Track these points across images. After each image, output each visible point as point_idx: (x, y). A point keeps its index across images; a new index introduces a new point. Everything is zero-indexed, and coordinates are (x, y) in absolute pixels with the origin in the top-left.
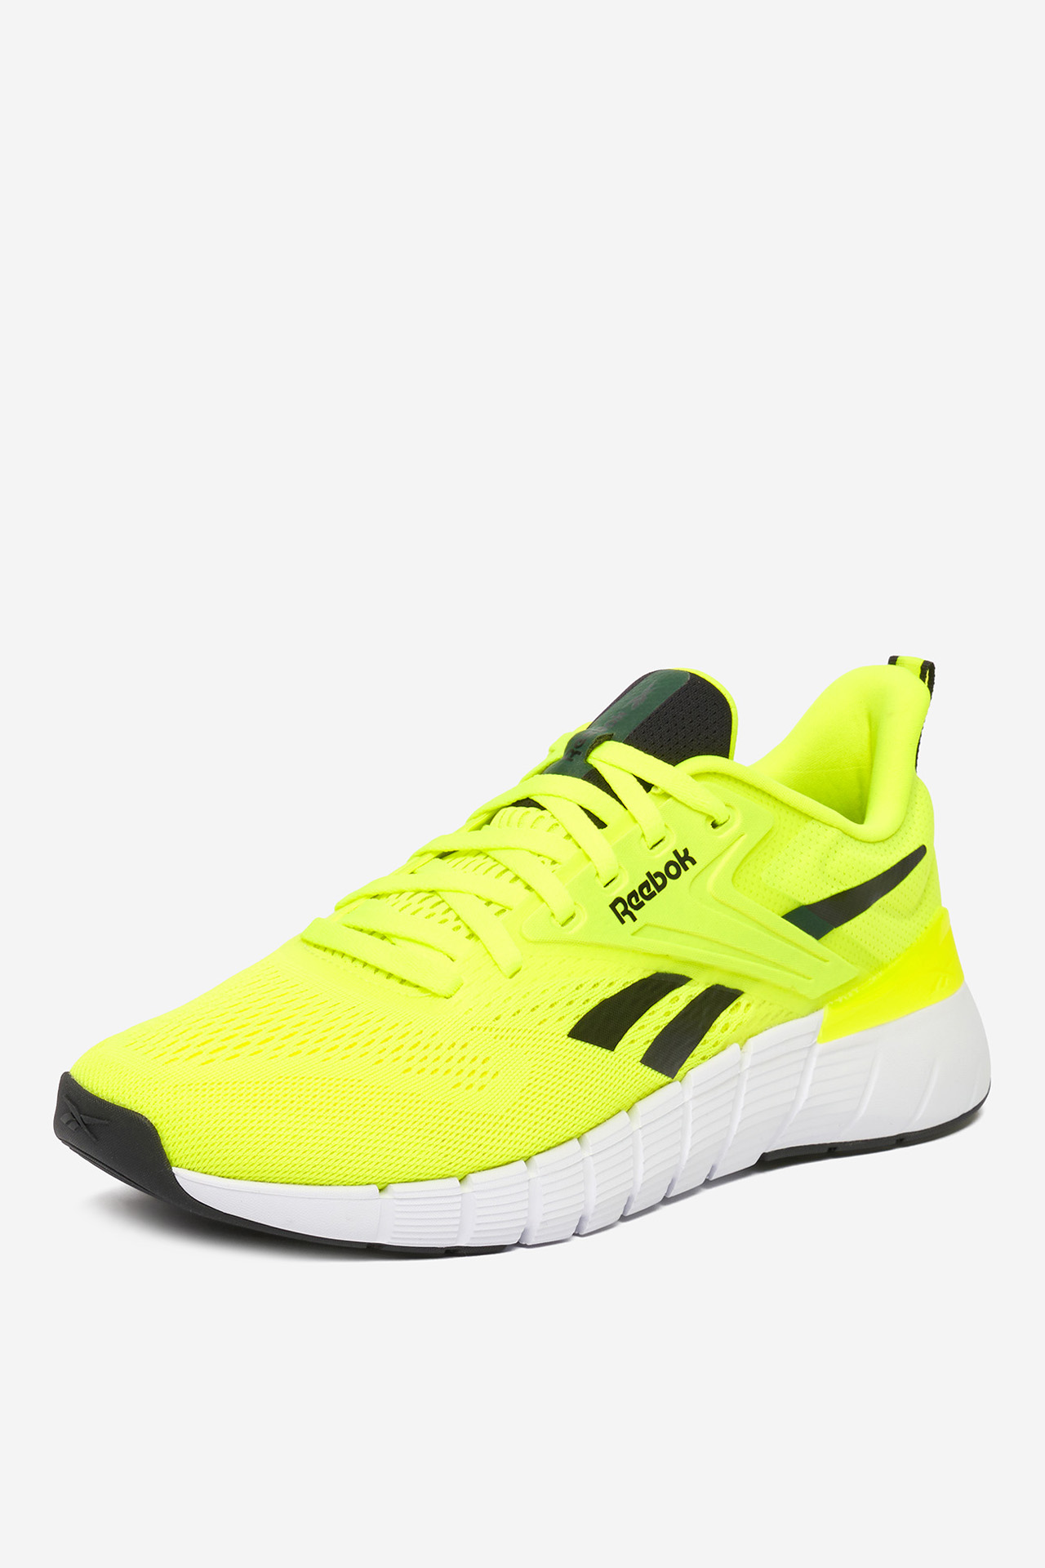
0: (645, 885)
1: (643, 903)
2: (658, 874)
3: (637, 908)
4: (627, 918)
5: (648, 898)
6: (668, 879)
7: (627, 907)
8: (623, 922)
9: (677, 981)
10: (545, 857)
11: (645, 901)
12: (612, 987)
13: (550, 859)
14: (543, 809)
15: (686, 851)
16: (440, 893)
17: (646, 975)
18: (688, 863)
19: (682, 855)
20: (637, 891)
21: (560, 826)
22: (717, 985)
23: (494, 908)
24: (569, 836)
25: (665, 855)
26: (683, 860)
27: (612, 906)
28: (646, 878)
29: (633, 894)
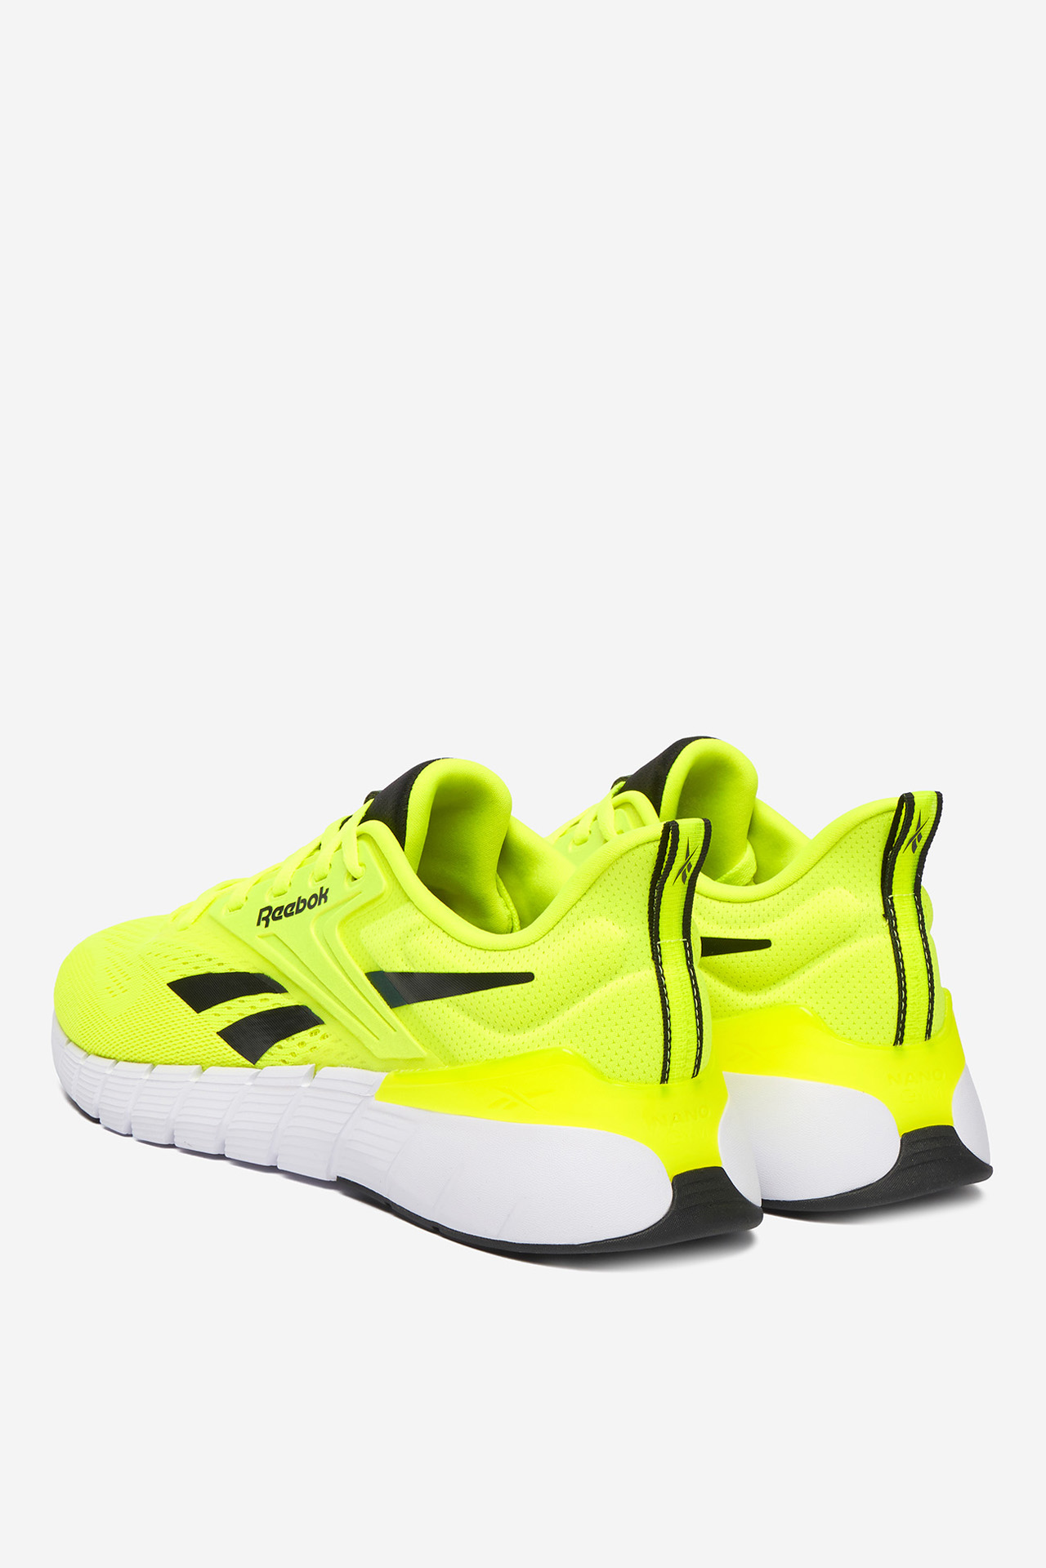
0: (292, 905)
1: (280, 918)
2: (304, 901)
3: (275, 919)
4: (263, 923)
5: (287, 915)
6: (307, 906)
7: (270, 915)
8: (258, 924)
9: (277, 988)
11: (283, 917)
12: (221, 967)
15: (327, 891)
17: (252, 971)
18: (323, 900)
19: (324, 892)
20: (284, 907)
22: (306, 1007)
25: (316, 887)
26: (322, 896)
27: (262, 911)
28: (296, 901)
29: (280, 909)
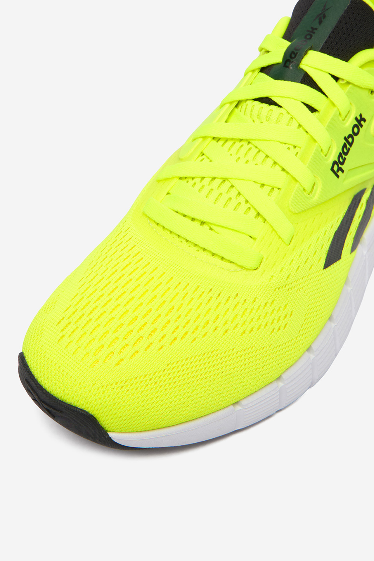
0: (345, 146)
1: (345, 159)
2: (350, 136)
3: (342, 164)
4: (340, 173)
5: (346, 154)
6: (354, 136)
8: (338, 177)
10: (289, 144)
11: (346, 157)
13: (292, 145)
14: (280, 106)
15: (361, 115)
16: (230, 180)
18: (362, 122)
19: (359, 118)
20: (341, 152)
21: (294, 119)
23: (267, 189)
24: (300, 126)
25: (351, 121)
26: (360, 122)
27: (332, 169)
28: (344, 141)
29: (340, 155)
